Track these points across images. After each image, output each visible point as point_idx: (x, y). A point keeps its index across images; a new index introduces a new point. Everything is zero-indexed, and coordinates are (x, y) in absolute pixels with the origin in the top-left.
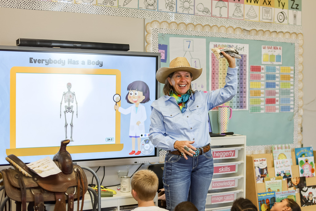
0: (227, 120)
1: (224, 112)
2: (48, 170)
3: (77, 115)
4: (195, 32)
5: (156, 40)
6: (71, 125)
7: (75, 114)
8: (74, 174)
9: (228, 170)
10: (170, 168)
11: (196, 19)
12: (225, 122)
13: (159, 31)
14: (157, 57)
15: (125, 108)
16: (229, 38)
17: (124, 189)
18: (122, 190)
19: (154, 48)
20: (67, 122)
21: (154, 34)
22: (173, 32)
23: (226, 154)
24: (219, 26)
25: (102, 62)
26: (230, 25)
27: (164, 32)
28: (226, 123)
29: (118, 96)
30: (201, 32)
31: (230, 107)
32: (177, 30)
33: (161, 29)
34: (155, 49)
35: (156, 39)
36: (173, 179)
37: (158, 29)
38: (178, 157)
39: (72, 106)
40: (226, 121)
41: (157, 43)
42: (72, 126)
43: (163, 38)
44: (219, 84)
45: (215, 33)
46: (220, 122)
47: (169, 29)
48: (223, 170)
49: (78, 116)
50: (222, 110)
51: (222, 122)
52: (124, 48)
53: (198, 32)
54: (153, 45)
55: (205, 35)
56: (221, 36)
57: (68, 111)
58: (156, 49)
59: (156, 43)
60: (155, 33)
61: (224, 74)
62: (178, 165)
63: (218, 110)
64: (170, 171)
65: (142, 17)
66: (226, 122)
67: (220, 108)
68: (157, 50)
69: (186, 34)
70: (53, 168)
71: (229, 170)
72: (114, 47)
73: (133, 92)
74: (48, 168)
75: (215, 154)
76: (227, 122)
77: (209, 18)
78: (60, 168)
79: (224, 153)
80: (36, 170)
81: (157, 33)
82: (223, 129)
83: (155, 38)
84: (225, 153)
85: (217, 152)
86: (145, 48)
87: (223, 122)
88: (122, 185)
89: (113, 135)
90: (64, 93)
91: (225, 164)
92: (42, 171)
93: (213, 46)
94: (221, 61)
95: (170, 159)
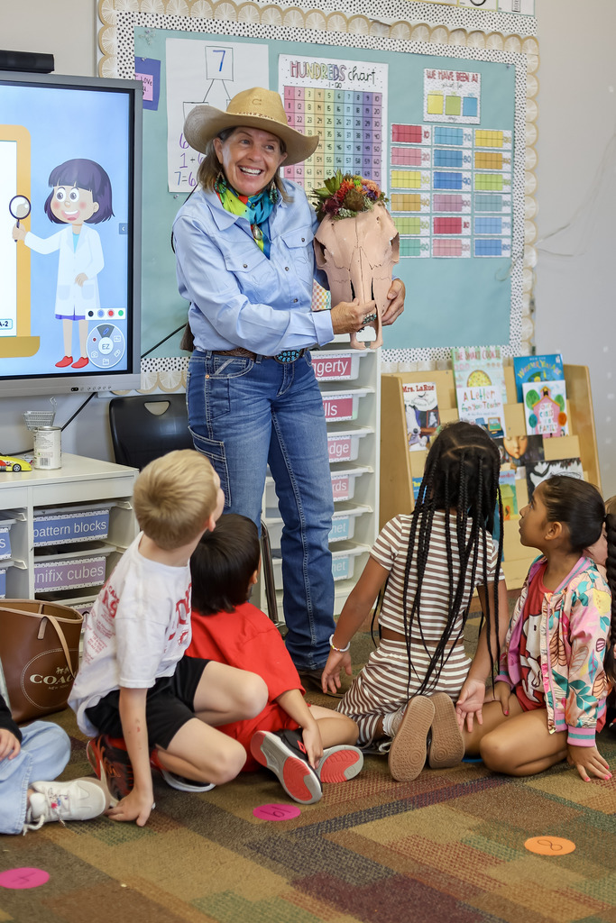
4: (238, 25)
5: (129, 47)
9: (331, 411)
10: (226, 395)
13: (136, 19)
14: (131, 93)
16: (333, 45)
17: (45, 461)
18: (38, 465)
19: (123, 67)
21: (122, 28)
22: (176, 24)
23: (326, 367)
24: (305, 10)
26: (337, 10)
27: (150, 22)
29: (23, 200)
30: (256, 27)
32: (188, 18)
33: (143, 14)
34: (126, 71)
35: (129, 42)
36: (236, 424)
37: (135, 16)
38: (247, 365)
41: (132, 55)
43: (147, 39)
44: (306, 175)
45: (293, 30)
47: (166, 16)
52: (39, 64)
53: (245, 26)
54: (120, 59)
55: (265, 35)
56: (310, 39)
58: (129, 71)
59: (127, 54)
60: (124, 26)
62: (248, 385)
64: (225, 402)
68: (131, 75)
69: (212, 31)
71: (333, 412)
72: (12, 62)
73: (64, 191)
79: (321, 366)
81: (130, 26)
83: (125, 38)
86: (96, 68)
88: (38, 450)
89: (9, 313)
93: (289, 67)
94: (310, 108)
95: (222, 368)
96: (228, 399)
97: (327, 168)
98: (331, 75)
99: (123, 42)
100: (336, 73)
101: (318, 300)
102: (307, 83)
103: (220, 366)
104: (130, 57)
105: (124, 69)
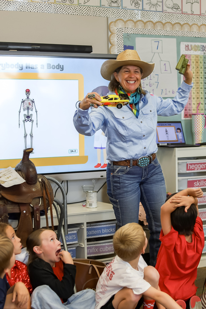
0: (202, 129)
1: (198, 120)
3: (37, 124)
4: (164, 31)
5: (121, 41)
6: (30, 135)
7: (35, 123)
8: (38, 185)
9: (204, 184)
10: (118, 182)
11: (164, 17)
12: (199, 132)
13: (124, 30)
16: (202, 37)
17: (91, 205)
18: (88, 206)
19: (119, 49)
20: (27, 132)
21: (118, 34)
22: (139, 32)
23: (201, 166)
24: (191, 24)
25: (63, 66)
26: (203, 23)
27: (129, 31)
28: (200, 133)
30: (171, 31)
31: (205, 114)
32: (144, 29)
33: (126, 28)
35: (121, 39)
36: (123, 193)
37: (123, 29)
38: (127, 169)
39: (32, 115)
40: (200, 130)
41: (122, 45)
42: (31, 136)
43: (128, 38)
45: (186, 32)
46: (194, 132)
47: (135, 29)
48: (198, 184)
49: (38, 126)
50: (196, 118)
51: (197, 132)
52: (87, 50)
53: (167, 31)
54: (118, 46)
55: (175, 35)
56: (193, 35)
57: (27, 120)
58: (121, 50)
59: (120, 44)
60: (119, 33)
61: (197, 77)
63: (191, 119)
64: (118, 184)
65: (104, 15)
66: (200, 132)
67: (194, 116)
69: (154, 34)
72: (76, 49)
75: (190, 166)
76: (201, 131)
77: (179, 16)
79: (199, 166)
81: (121, 33)
82: (197, 139)
83: (120, 38)
84: (200, 165)
85: (191, 164)
86: (109, 50)
87: (198, 132)
88: (88, 200)
89: (76, 147)
90: (22, 100)
91: (201, 178)
93: (184, 47)
94: (193, 63)
95: (117, 171)
96: (119, 183)
97: (200, 87)
98: (202, 49)
99: (119, 39)
100: (203, 48)
101: (198, 139)
102: (192, 53)
103: (116, 170)
104: (121, 45)
105: (119, 50)
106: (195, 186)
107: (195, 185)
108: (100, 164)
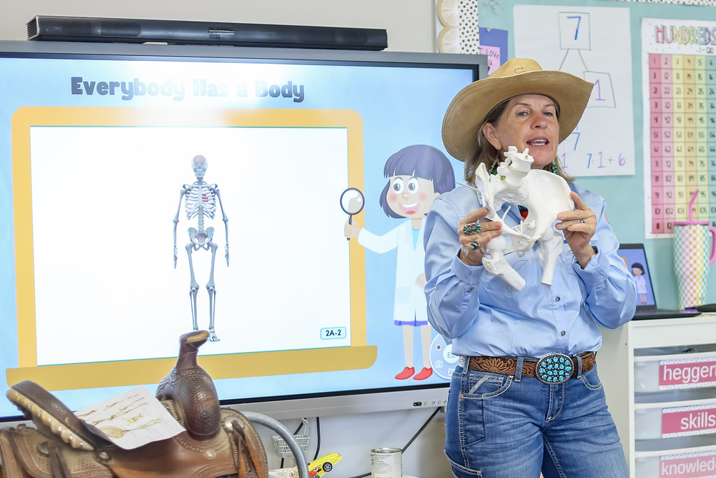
0: (702, 265)
1: (691, 239)
2: (143, 427)
3: (227, 256)
5: (470, 17)
6: (208, 288)
7: (221, 252)
8: (223, 441)
9: (709, 422)
10: (480, 419)
12: (695, 273)
14: (475, 69)
15: (380, 232)
16: (704, 5)
19: (466, 40)
20: (198, 280)
23: (701, 372)
25: (302, 87)
28: (698, 277)
29: (354, 194)
31: (711, 224)
34: (469, 44)
35: (472, 11)
36: (493, 452)
38: (504, 382)
39: (212, 229)
40: (698, 269)
41: (475, 26)
42: (211, 291)
43: (492, 7)
44: (676, 153)
46: (681, 273)
48: (692, 423)
49: (230, 261)
50: (687, 235)
51: (688, 273)
52: (370, 41)
54: (462, 30)
57: (197, 246)
58: (471, 43)
59: (470, 24)
61: (690, 119)
62: (505, 407)
63: (672, 236)
64: (479, 427)
66: (698, 273)
67: (680, 228)
68: (475, 48)
70: (156, 421)
71: (712, 423)
72: (340, 40)
73: (402, 181)
74: (141, 422)
75: (668, 373)
76: (702, 273)
78: (179, 420)
79: (696, 371)
80: (104, 428)
82: (689, 295)
83: (468, 7)
84: (698, 369)
85: (672, 367)
86: (436, 41)
87: (691, 273)
89: (341, 317)
90: (184, 187)
91: (701, 405)
92: (123, 432)
93: (653, 32)
94: (678, 77)
95: (477, 386)
96: (482, 423)
97: (699, 145)
98: (702, 39)
99: (465, 11)
100: (707, 36)
101: (692, 295)
102: (674, 49)
103: (475, 383)
104: (473, 27)
105: (466, 42)
106: (682, 428)
107: (685, 426)
108: (413, 368)
